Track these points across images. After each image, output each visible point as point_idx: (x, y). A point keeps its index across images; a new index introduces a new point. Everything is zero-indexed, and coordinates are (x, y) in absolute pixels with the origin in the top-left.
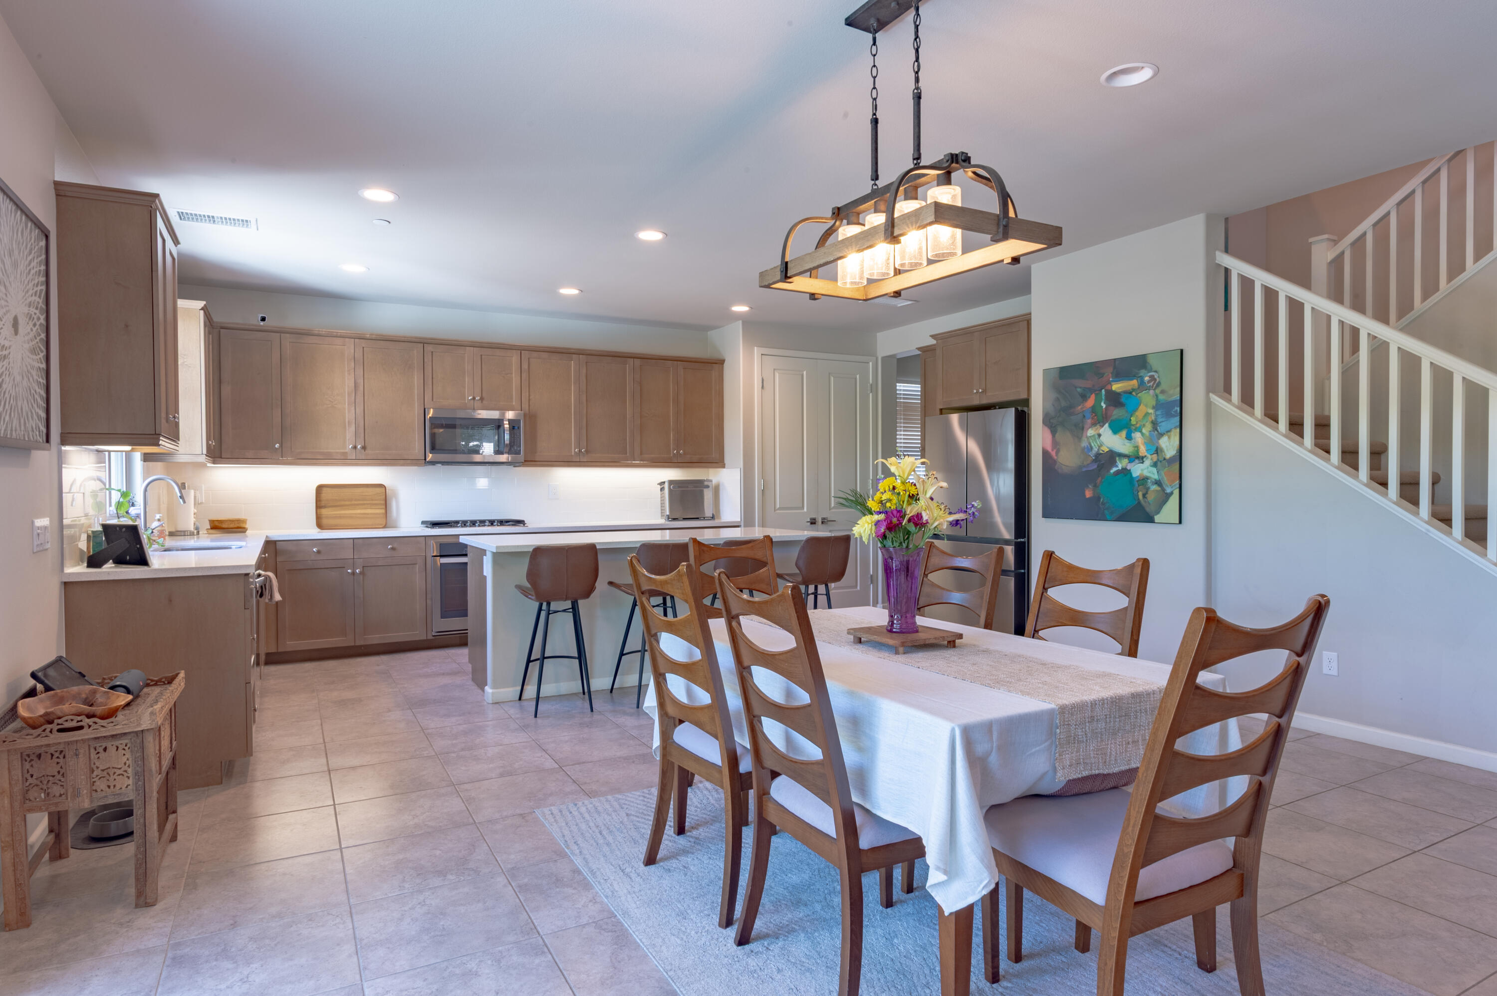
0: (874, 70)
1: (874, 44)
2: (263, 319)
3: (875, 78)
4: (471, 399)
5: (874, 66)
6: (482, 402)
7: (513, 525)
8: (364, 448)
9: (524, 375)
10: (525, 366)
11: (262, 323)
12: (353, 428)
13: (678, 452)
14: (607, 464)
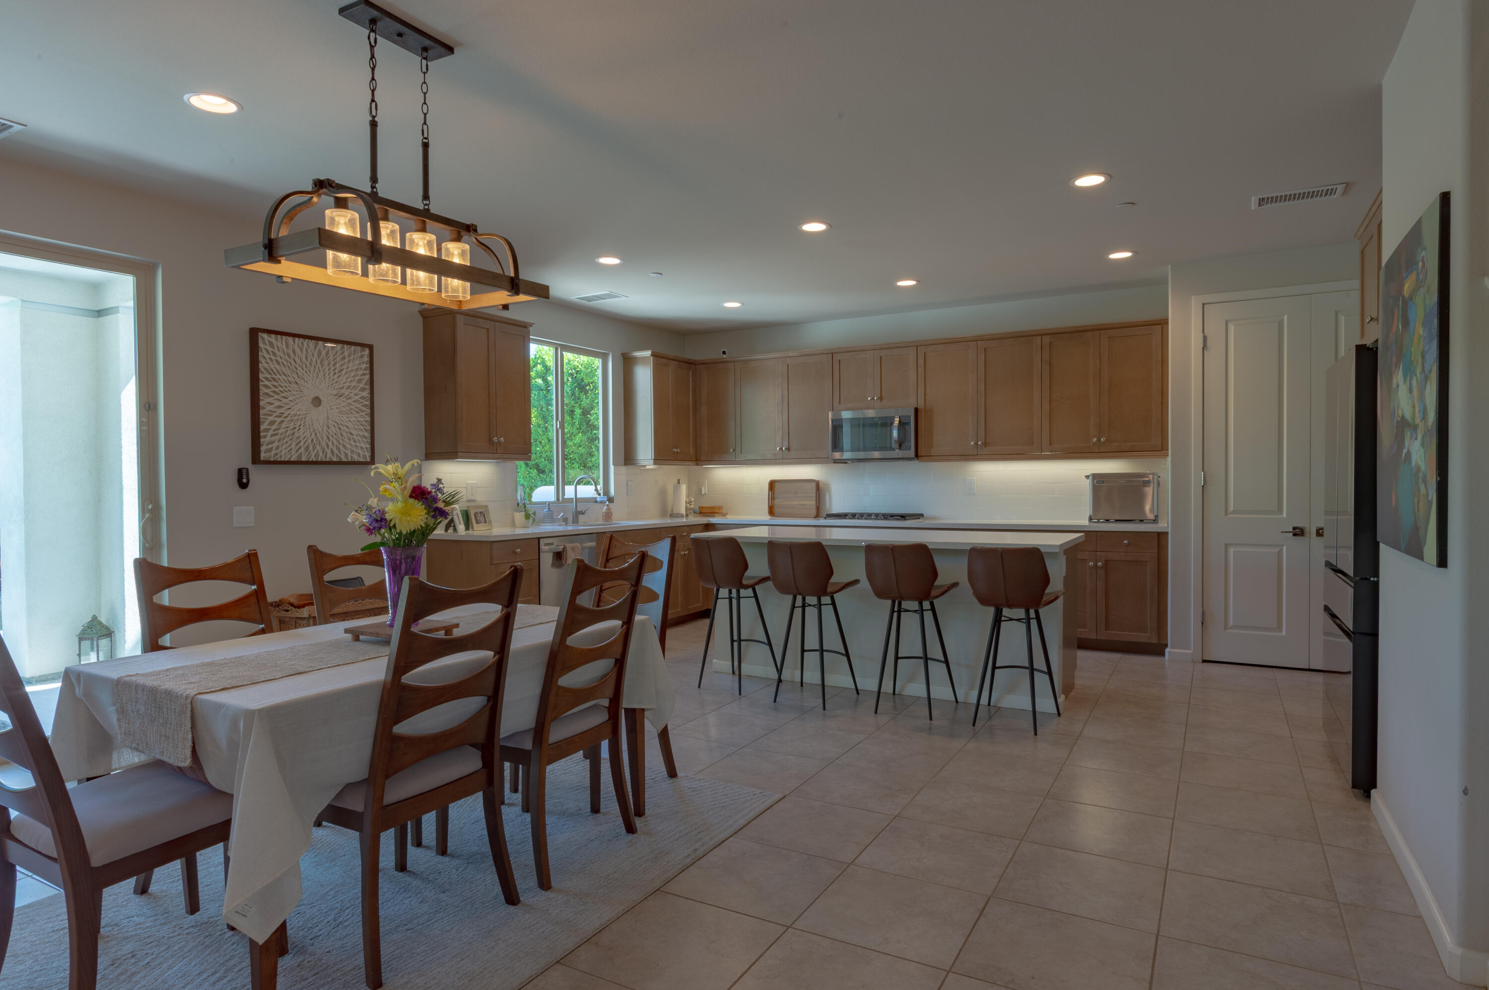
2: (724, 353)
4: (871, 400)
6: (881, 401)
7: (898, 519)
8: (788, 449)
9: (921, 370)
10: (921, 361)
11: (725, 356)
12: (781, 434)
13: (1099, 440)
14: (1008, 457)
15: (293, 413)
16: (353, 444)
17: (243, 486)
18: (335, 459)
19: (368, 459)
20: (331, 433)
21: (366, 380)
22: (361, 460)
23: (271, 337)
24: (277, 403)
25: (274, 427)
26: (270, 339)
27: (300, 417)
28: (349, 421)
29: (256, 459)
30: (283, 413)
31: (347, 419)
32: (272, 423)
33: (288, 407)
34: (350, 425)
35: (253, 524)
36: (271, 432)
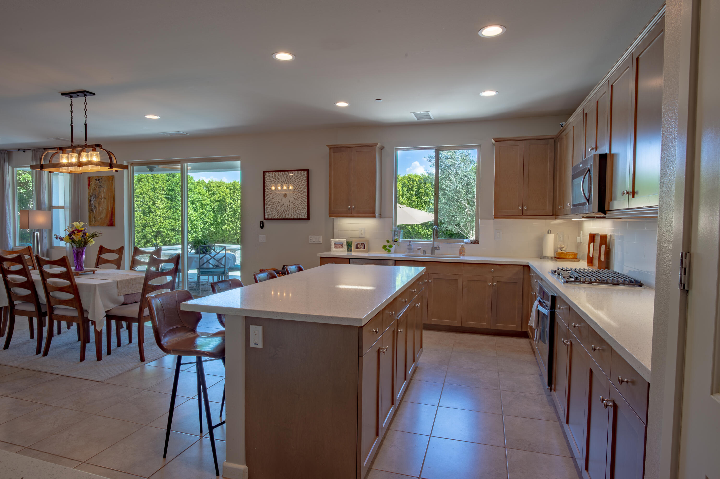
0: (85, 109)
1: (86, 102)
3: (86, 112)
5: (86, 108)
11: (562, 128)
15: (277, 201)
16: (300, 211)
17: (262, 227)
18: (292, 218)
19: (306, 218)
20: (291, 207)
21: (305, 185)
22: (303, 218)
23: (269, 173)
24: (272, 197)
25: (270, 206)
26: (269, 174)
27: (279, 202)
28: (298, 202)
29: (265, 219)
30: (273, 201)
31: (297, 201)
32: (270, 205)
33: (275, 198)
34: (298, 204)
35: (265, 241)
36: (269, 208)
